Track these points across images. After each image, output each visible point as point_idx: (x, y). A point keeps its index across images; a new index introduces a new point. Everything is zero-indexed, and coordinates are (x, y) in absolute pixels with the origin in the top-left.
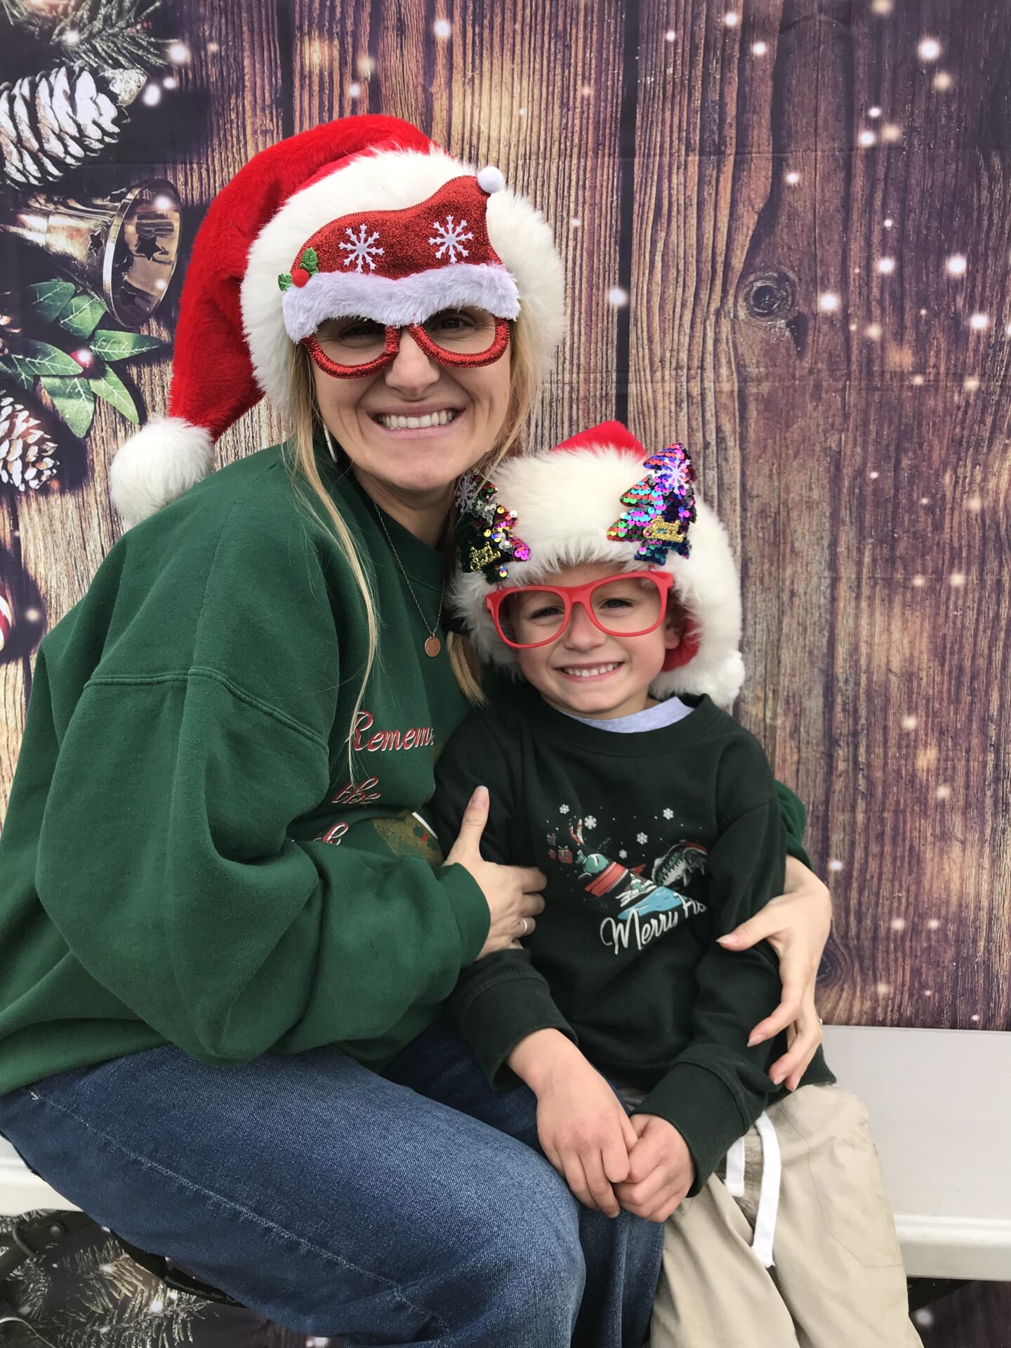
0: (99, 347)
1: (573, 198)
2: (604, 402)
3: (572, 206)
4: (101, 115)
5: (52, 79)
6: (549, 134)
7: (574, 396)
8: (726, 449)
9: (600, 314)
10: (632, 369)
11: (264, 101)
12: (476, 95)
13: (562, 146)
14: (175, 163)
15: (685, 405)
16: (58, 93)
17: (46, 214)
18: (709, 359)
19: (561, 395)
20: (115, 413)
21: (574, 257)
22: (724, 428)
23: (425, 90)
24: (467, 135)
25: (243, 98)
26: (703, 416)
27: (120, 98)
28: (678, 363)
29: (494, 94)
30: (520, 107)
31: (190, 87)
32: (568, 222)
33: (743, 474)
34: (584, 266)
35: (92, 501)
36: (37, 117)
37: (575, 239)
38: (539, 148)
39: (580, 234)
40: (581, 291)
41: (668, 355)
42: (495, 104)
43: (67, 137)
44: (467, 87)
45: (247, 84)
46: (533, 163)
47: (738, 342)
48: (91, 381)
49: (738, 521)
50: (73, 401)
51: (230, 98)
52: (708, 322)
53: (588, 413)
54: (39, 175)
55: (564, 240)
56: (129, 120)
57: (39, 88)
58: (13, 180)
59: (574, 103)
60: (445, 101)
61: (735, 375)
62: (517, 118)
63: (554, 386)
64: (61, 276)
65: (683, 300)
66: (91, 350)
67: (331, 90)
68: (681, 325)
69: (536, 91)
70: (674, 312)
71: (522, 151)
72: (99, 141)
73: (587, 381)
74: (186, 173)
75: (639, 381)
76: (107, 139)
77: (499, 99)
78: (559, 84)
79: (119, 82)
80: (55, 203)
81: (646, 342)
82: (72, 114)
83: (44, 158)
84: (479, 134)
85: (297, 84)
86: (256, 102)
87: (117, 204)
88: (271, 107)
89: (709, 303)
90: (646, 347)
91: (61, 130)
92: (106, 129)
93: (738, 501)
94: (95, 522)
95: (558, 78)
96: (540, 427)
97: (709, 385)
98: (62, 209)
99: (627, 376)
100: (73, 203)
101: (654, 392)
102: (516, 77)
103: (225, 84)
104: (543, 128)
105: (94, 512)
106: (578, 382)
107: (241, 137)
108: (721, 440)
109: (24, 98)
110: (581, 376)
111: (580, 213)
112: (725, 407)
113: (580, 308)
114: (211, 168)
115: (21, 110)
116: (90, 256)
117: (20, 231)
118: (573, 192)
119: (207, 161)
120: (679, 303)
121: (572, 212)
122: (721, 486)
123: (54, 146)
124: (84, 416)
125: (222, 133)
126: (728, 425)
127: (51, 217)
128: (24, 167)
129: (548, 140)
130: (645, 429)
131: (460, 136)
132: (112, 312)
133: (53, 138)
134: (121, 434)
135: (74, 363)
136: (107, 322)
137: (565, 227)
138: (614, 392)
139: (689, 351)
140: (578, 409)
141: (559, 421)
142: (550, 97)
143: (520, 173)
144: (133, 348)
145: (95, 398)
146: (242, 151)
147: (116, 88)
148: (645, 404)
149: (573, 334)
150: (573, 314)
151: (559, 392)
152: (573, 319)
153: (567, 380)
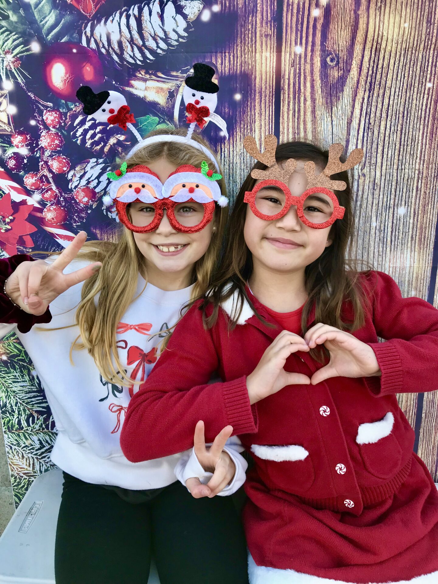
1: (429, 72)
2: (435, 179)
3: (428, 76)
4: (178, 26)
5: (151, 5)
6: (420, 37)
7: (420, 176)
11: (267, 18)
12: (382, 16)
13: (426, 44)
14: (216, 52)
16: (154, 14)
17: (145, 80)
19: (413, 176)
21: (427, 103)
23: (355, 12)
24: (376, 37)
25: (256, 17)
27: (189, 17)
29: (391, 15)
30: (405, 22)
31: (227, 11)
32: (425, 85)
34: (432, 108)
36: (142, 27)
37: (428, 94)
38: (414, 44)
39: (431, 91)
40: (428, 122)
42: (392, 20)
43: (159, 38)
44: (377, 11)
45: (259, 9)
46: (410, 53)
51: (249, 17)
53: (427, 185)
54: (142, 59)
55: (422, 94)
56: (193, 29)
57: (144, 11)
58: (128, 62)
59: (434, 21)
60: (365, 19)
62: (403, 29)
63: (410, 171)
64: (151, 114)
67: (303, 13)
69: (415, 14)
71: (404, 46)
72: (175, 40)
73: (428, 168)
74: (222, 58)
76: (181, 40)
77: (394, 18)
78: (427, 10)
79: (188, 7)
80: (150, 74)
82: (161, 26)
83: (145, 50)
84: (382, 37)
85: (285, 9)
86: (263, 19)
87: (184, 75)
88: (271, 22)
91: (155, 34)
92: (180, 34)
95: (427, 8)
96: (401, 192)
98: (154, 77)
100: (160, 74)
102: (403, 6)
103: (247, 9)
104: (417, 34)
106: (423, 169)
107: (254, 38)
109: (135, 16)
110: (425, 166)
111: (432, 80)
113: (427, 131)
114: (236, 55)
115: (133, 22)
116: (167, 103)
117: (131, 89)
118: (429, 69)
119: (234, 51)
121: (428, 80)
123: (151, 44)
125: (243, 36)
127: (147, 82)
128: (134, 54)
129: (419, 40)
131: (372, 38)
133: (150, 39)
137: (423, 87)
140: (421, 183)
141: (411, 189)
142: (422, 18)
143: (402, 58)
146: (254, 46)
147: (186, 11)
149: (422, 144)
150: (423, 134)
151: (413, 174)
152: (423, 136)
153: (417, 168)
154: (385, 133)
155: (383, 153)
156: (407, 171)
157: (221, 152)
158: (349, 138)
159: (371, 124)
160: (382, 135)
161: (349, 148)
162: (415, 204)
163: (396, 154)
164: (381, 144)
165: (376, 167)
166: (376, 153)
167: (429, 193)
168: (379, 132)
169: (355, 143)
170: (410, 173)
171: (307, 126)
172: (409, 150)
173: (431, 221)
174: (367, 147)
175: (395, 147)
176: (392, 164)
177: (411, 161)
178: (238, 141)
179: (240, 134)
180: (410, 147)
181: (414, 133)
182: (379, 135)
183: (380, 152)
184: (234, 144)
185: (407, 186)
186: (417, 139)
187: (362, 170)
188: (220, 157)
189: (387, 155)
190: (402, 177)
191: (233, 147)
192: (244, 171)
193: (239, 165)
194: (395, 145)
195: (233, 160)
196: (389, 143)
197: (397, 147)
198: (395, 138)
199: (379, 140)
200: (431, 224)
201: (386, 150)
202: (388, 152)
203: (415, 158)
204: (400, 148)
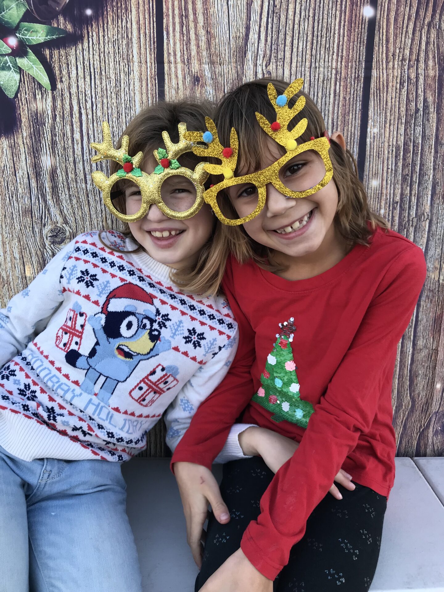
0: (22, 35)
2: (356, 81)
7: (338, 77)
8: (428, 113)
9: (357, 23)
10: (375, 60)
15: (406, 84)
18: (422, 55)
19: (330, 76)
20: (34, 82)
22: (428, 100)
26: (417, 92)
28: (403, 56)
33: (437, 129)
35: (20, 142)
40: (346, 7)
41: (398, 51)
47: (440, 45)
48: (17, 59)
49: (432, 159)
50: (5, 72)
52: (423, 30)
53: (346, 89)
61: (437, 66)
63: (326, 70)
65: (409, 15)
66: (17, 37)
68: (407, 32)
70: (403, 23)
73: (347, 67)
75: (378, 68)
81: (384, 42)
89: (424, 18)
90: (385, 46)
93: (433, 147)
94: (23, 157)
96: (316, 97)
97: (421, 71)
99: (372, 65)
101: (387, 75)
105: (22, 150)
106: (341, 68)
108: (426, 107)
110: (343, 63)
112: (430, 86)
113: (345, 18)
120: (406, 17)
122: (424, 137)
124: (13, 83)
126: (431, 97)
130: (380, 99)
132: (32, 10)
134: (39, 97)
135: (5, 45)
136: (28, 17)
138: (363, 75)
139: (411, 49)
140: (340, 85)
141: (328, 93)
144: (47, 36)
145: (20, 71)
148: (381, 83)
149: (339, 35)
150: (340, 22)
151: (329, 74)
152: (340, 25)
153: (334, 66)
154: (294, 20)
155: (292, 46)
156: (322, 69)
157: (88, 37)
158: (250, 24)
159: (276, 6)
160: (290, 22)
161: (250, 37)
162: (333, 112)
163: (308, 47)
164: (289, 33)
165: (284, 64)
166: (283, 46)
167: (350, 98)
168: (287, 19)
169: (258, 30)
170: (326, 72)
171: (197, 6)
172: (323, 43)
173: (353, 135)
174: (272, 37)
175: (307, 38)
176: (304, 60)
177: (327, 57)
178: (110, 23)
179: (112, 14)
180: (325, 38)
181: (329, 20)
182: (286, 21)
183: (289, 45)
184: (105, 27)
185: (323, 90)
186: (333, 28)
187: (266, 66)
188: (87, 44)
189: (298, 48)
190: (317, 78)
191: (104, 31)
192: (119, 64)
193: (112, 55)
194: (307, 36)
195: (104, 48)
196: (299, 33)
197: (310, 38)
198: (307, 26)
199: (287, 28)
200: (352, 139)
201: (295, 42)
202: (298, 44)
203: (331, 53)
204: (313, 40)
